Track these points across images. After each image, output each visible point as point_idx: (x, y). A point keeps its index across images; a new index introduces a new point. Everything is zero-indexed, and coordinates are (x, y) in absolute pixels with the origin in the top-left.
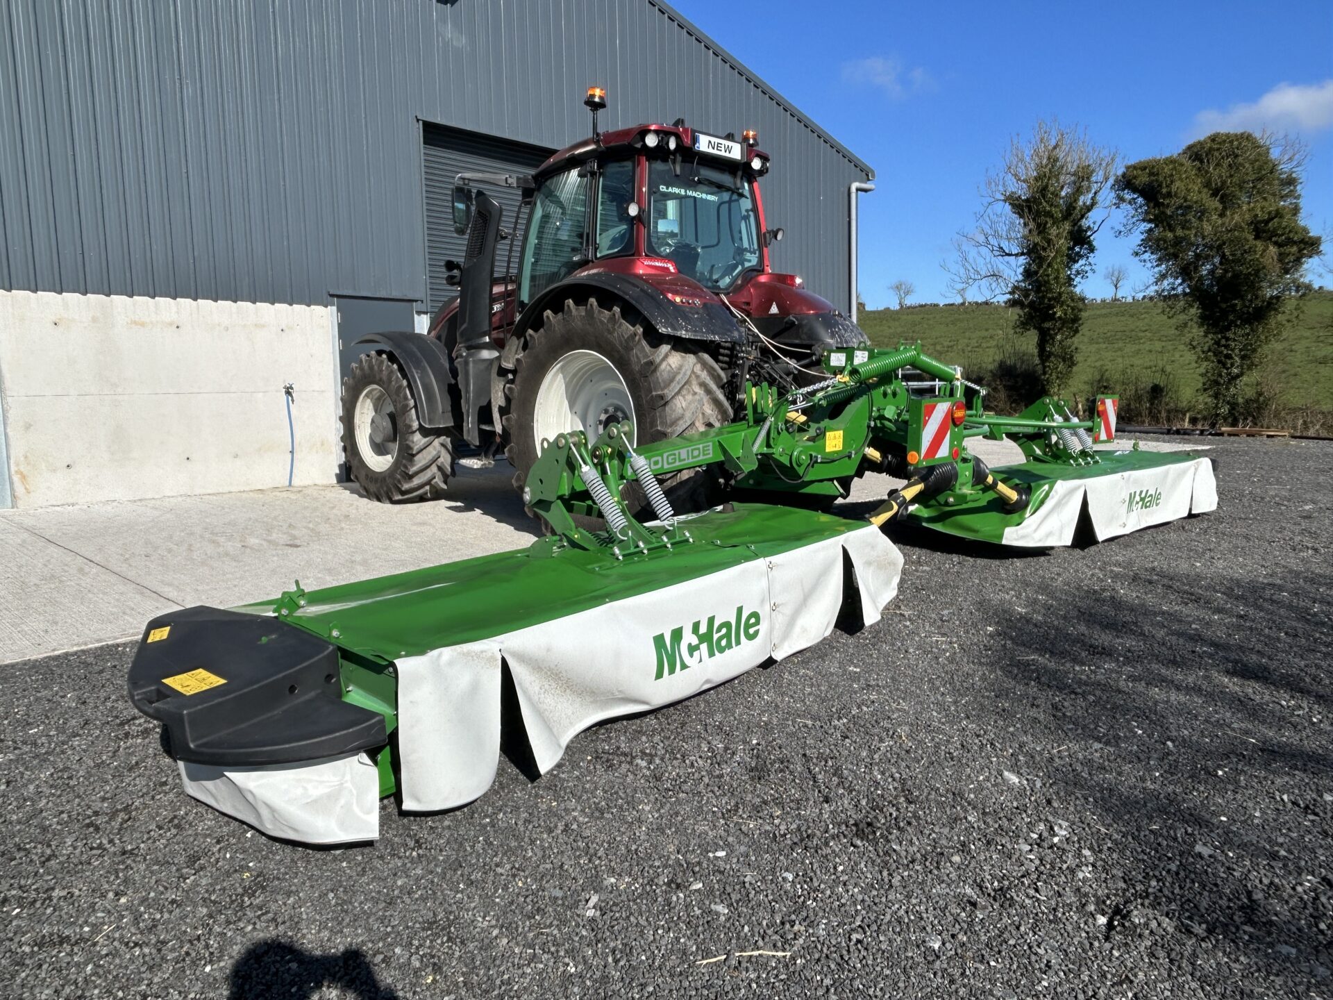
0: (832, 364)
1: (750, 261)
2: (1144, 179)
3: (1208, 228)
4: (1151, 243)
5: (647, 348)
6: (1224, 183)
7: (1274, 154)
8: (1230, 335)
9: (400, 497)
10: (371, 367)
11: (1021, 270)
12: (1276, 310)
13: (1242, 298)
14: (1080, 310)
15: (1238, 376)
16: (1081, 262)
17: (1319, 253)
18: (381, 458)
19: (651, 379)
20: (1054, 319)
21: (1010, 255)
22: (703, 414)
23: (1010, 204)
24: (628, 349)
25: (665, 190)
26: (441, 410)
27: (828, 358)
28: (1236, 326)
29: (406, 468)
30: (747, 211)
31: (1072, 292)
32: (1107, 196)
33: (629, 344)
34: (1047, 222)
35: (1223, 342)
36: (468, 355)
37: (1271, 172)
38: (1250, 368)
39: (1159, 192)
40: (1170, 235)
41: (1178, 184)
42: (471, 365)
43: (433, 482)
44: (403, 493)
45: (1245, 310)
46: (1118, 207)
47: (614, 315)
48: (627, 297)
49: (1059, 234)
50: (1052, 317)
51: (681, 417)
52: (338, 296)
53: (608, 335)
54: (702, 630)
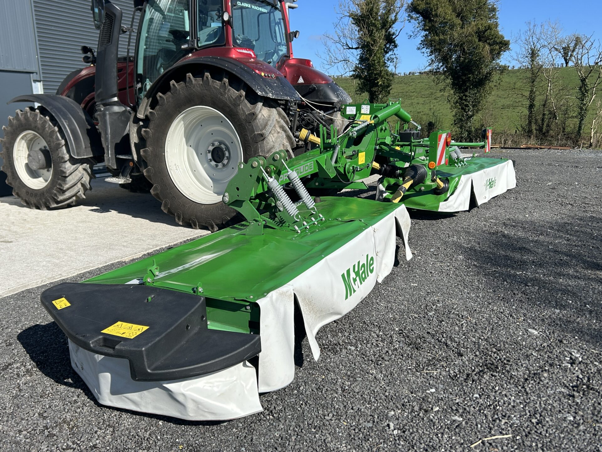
0: (347, 113)
1: (282, 50)
2: (422, 6)
3: (456, 35)
4: (427, 43)
5: (249, 105)
6: (462, 9)
8: (467, 94)
9: (55, 205)
10: (26, 118)
11: (358, 57)
12: (489, 80)
13: (473, 73)
14: (391, 81)
15: (471, 116)
16: (390, 53)
17: (509, 49)
18: (35, 180)
19: (254, 124)
20: (378, 86)
21: (352, 48)
22: (283, 145)
23: (353, 18)
24: (236, 105)
25: (240, 4)
26: (84, 147)
27: (345, 109)
28: (470, 89)
29: (61, 186)
30: (279, 19)
31: (387, 70)
32: (403, 15)
33: (236, 102)
34: (373, 30)
35: (464, 98)
36: (105, 110)
37: (484, 4)
38: (477, 112)
39: (431, 14)
40: (437, 38)
41: (440, 9)
42: (108, 117)
43: (78, 195)
44: (57, 202)
45: (474, 80)
46: (410, 22)
47: (225, 84)
48: (234, 72)
49: (380, 36)
50: (376, 85)
51: (273, 147)
53: (221, 97)
54: (356, 270)
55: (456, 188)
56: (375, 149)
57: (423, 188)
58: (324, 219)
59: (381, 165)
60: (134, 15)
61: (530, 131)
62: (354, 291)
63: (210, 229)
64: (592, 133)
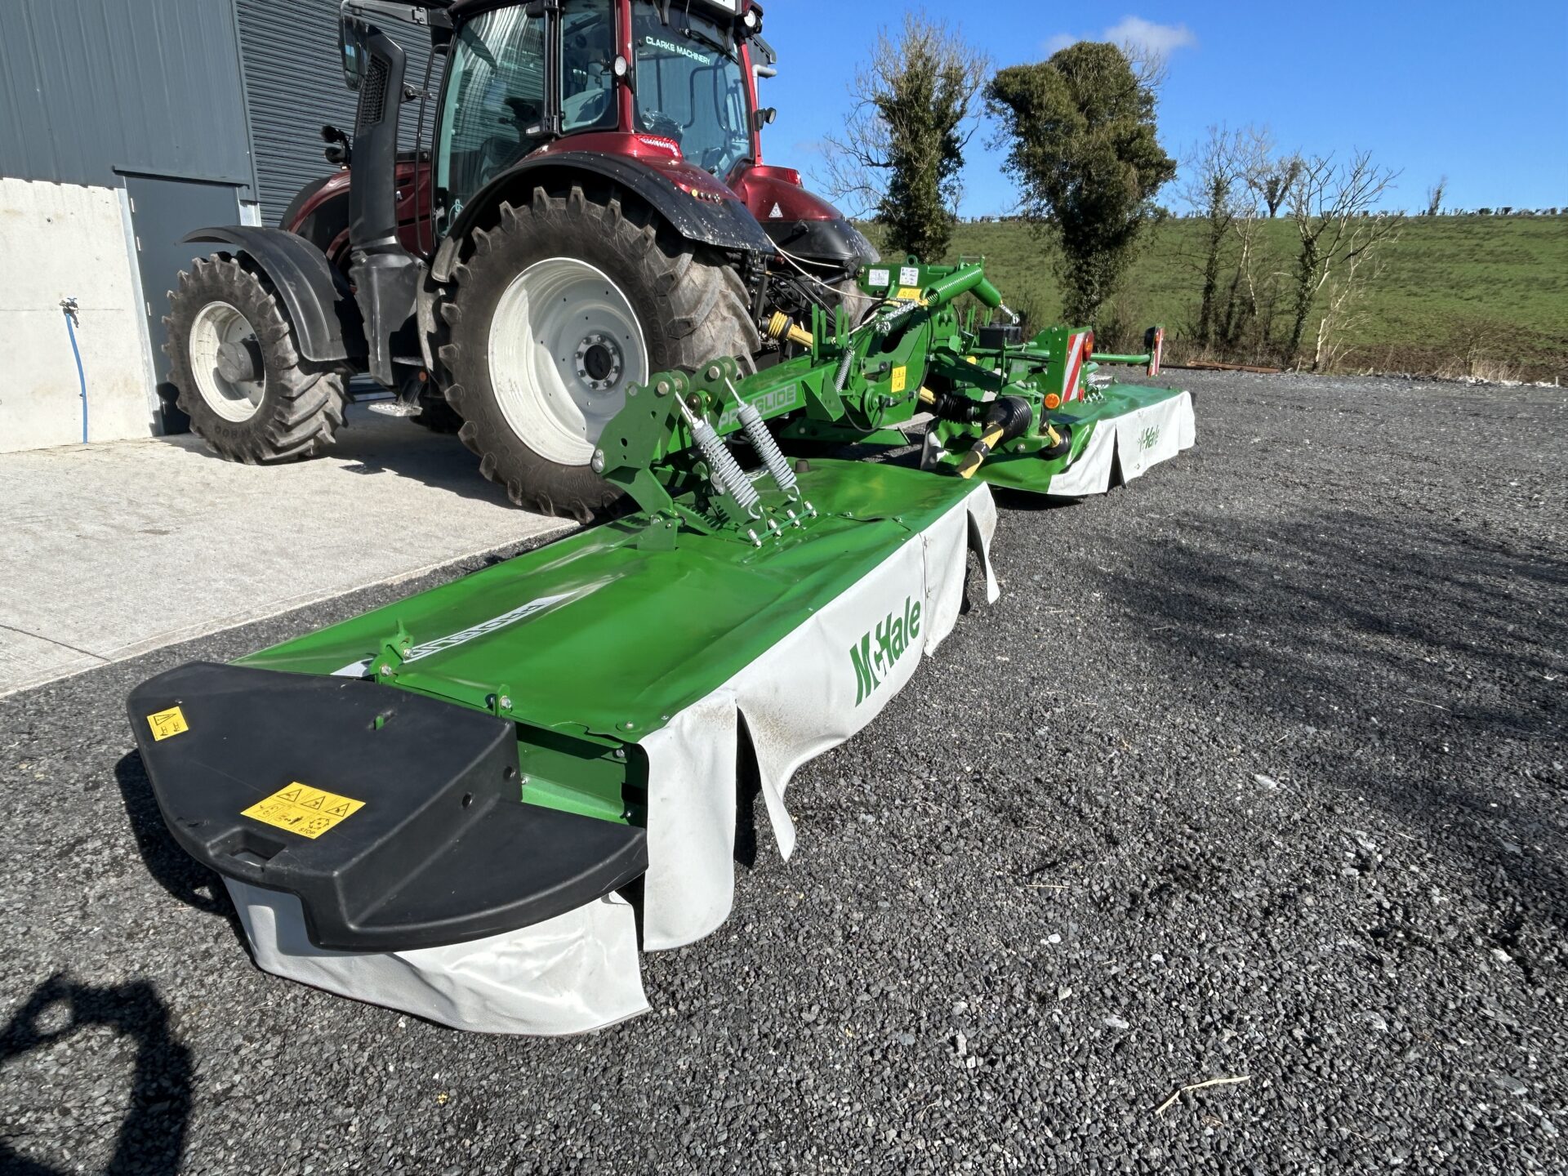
0: (871, 283)
1: (738, 148)
2: (1015, 87)
3: (1076, 145)
4: (1021, 159)
5: (662, 257)
6: (1090, 97)
7: (1135, 69)
8: (1091, 260)
9: (273, 456)
10: (213, 276)
11: (889, 183)
12: (1133, 235)
13: (1104, 221)
14: (949, 230)
15: (1097, 303)
16: (950, 176)
17: (1173, 178)
18: (233, 403)
19: (672, 299)
20: (924, 239)
21: (878, 165)
22: (734, 345)
23: (881, 106)
24: (636, 257)
25: (652, 43)
26: (328, 337)
27: (867, 274)
28: (1097, 251)
29: (282, 415)
30: (736, 82)
31: (941, 209)
32: (977, 103)
33: (637, 251)
34: (919, 130)
35: (1085, 267)
36: (370, 262)
37: (1132, 89)
38: (1108, 296)
39: (1030, 102)
40: (1040, 150)
41: (1048, 95)
42: (375, 277)
43: (319, 435)
44: (277, 450)
45: (1106, 234)
46: (990, 117)
47: (613, 211)
48: (633, 187)
49: (931, 141)
50: (921, 236)
51: (712, 349)
52: (128, 174)
53: (605, 239)
54: (883, 633)
55: (1085, 446)
56: (927, 361)
57: (1022, 447)
58: (815, 513)
59: (938, 395)
60: (430, 64)
61: (1204, 336)
62: (877, 683)
63: (578, 516)
64: (1319, 344)
